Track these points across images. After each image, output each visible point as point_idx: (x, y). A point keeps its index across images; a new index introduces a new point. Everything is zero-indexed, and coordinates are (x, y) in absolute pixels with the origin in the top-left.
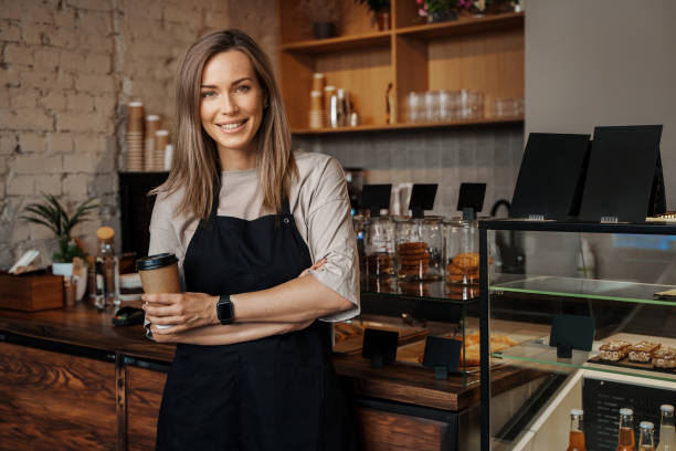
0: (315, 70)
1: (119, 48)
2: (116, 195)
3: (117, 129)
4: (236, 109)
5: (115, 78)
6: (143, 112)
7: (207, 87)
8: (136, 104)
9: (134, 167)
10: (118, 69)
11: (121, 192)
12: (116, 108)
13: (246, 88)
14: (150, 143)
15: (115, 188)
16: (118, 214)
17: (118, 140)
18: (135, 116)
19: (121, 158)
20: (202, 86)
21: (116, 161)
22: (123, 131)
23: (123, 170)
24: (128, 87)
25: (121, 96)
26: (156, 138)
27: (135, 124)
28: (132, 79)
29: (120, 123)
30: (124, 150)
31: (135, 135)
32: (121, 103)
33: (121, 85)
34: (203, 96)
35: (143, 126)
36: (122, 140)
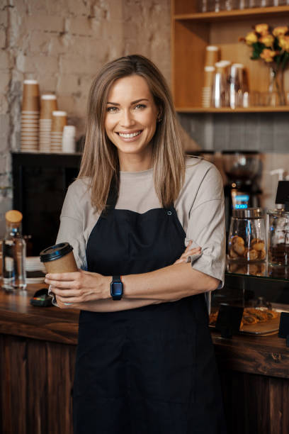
0: (209, 43)
1: (13, 22)
2: (9, 176)
3: (10, 107)
4: (133, 123)
5: (9, 53)
6: (38, 91)
7: (112, 103)
8: (30, 82)
9: (29, 148)
10: (12, 44)
11: (15, 173)
12: (10, 85)
13: (143, 107)
14: (46, 124)
15: (8, 169)
16: (10, 195)
17: (11, 118)
18: (31, 94)
19: (14, 137)
20: (108, 103)
21: (9, 140)
22: (16, 109)
23: (16, 150)
24: (21, 62)
25: (14, 71)
26: (53, 118)
27: (30, 103)
28: (25, 54)
29: (13, 101)
30: (17, 129)
31: (29, 114)
32: (15, 80)
33: (15, 59)
34: (109, 109)
35: (38, 105)
36: (15, 119)
